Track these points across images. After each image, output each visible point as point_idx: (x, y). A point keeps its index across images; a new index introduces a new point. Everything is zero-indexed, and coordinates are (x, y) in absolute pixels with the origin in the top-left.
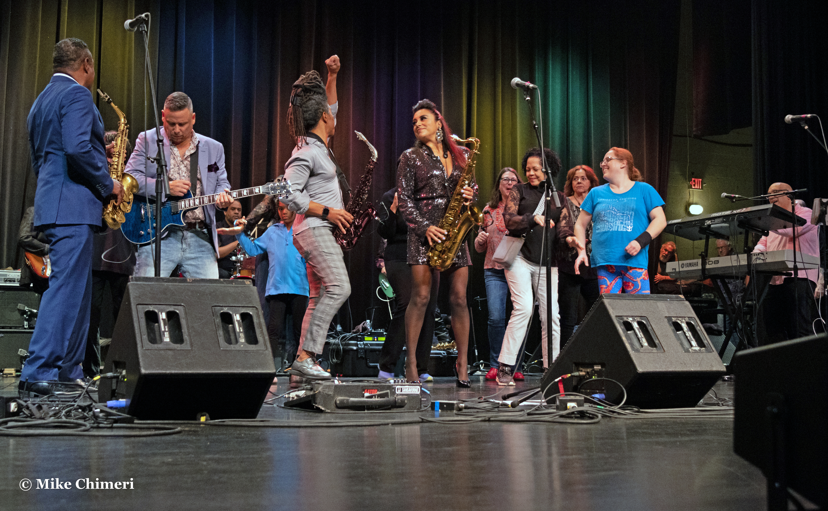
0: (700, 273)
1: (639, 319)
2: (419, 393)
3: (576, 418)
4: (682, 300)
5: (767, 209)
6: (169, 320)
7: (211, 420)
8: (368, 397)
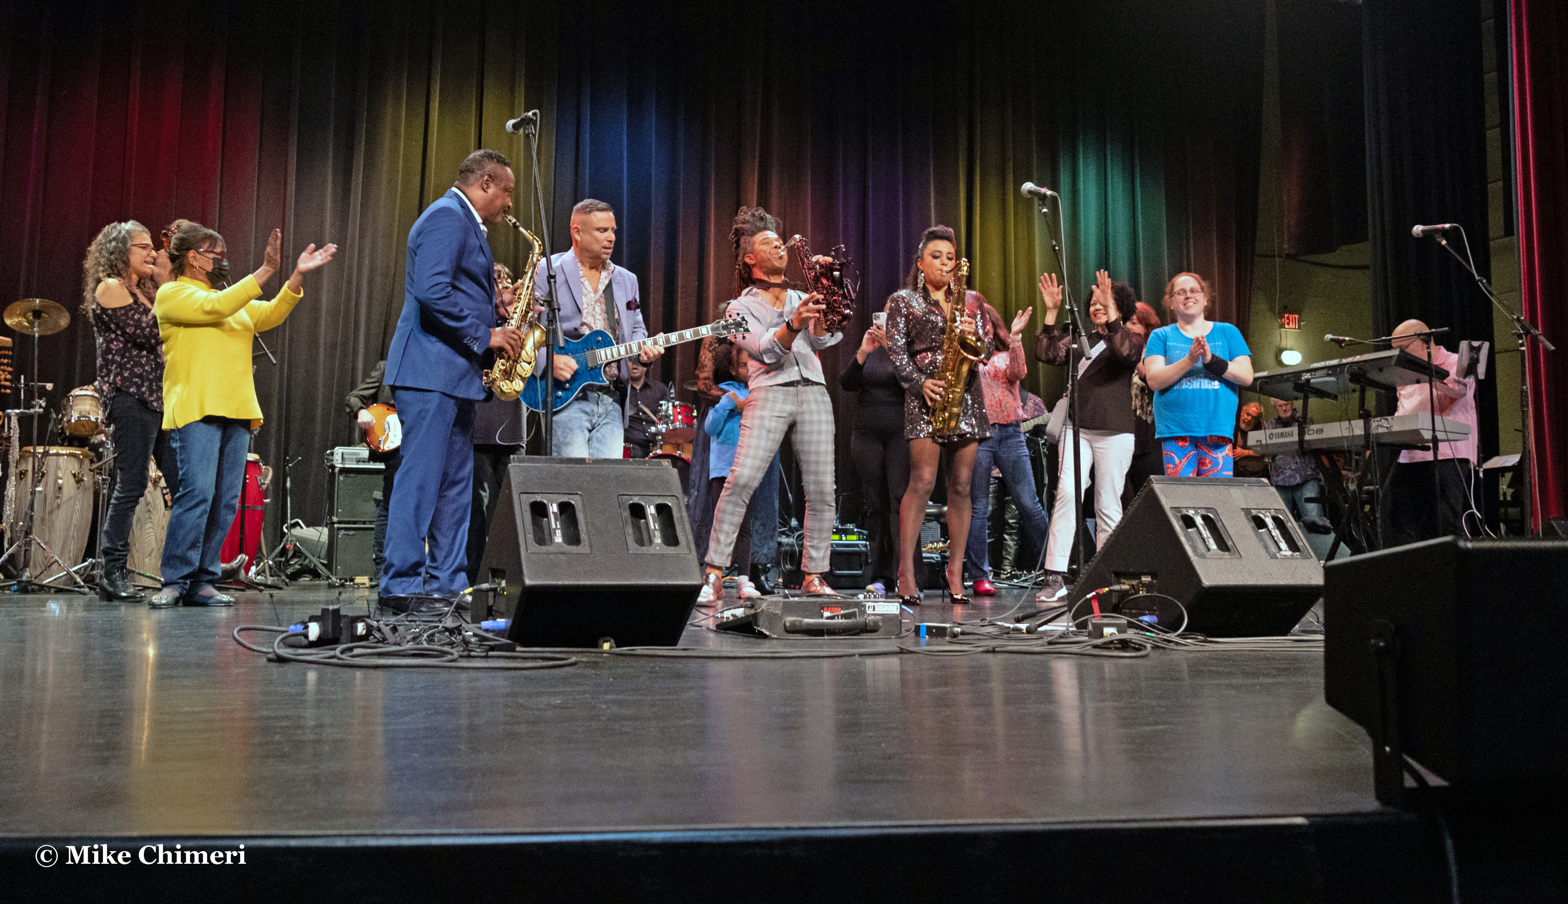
0: (1297, 447)
1: (1204, 512)
2: (898, 612)
3: (1116, 649)
4: (1265, 485)
5: (1391, 357)
6: (561, 514)
7: (618, 646)
8: (828, 618)
